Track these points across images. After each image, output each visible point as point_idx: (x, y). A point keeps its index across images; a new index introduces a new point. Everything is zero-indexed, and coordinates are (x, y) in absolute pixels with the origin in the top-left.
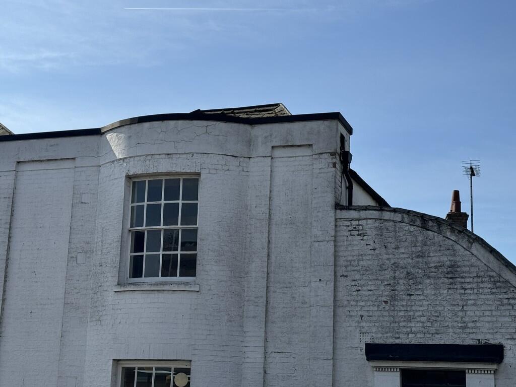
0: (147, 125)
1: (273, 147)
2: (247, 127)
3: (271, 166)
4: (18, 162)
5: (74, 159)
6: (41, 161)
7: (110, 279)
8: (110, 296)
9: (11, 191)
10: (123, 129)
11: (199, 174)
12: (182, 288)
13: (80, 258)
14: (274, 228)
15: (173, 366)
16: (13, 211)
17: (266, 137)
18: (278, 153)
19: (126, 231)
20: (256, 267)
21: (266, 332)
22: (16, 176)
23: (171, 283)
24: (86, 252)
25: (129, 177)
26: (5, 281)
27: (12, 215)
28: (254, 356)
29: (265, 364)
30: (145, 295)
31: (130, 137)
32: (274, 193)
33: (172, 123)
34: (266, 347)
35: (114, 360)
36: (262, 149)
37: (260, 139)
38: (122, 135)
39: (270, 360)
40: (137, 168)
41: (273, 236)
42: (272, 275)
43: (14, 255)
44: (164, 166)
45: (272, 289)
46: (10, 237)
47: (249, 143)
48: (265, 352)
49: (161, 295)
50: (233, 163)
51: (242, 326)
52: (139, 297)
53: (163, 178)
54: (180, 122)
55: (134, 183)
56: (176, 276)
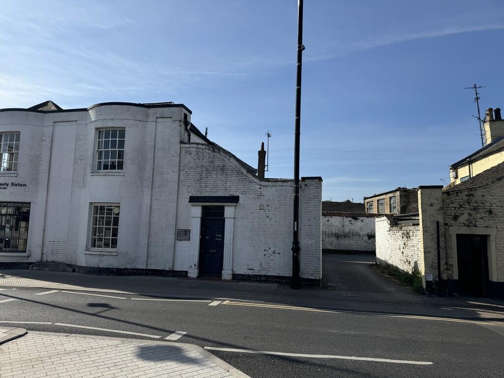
0: (104, 107)
1: (157, 118)
2: (146, 109)
3: (156, 126)
4: (55, 122)
5: (76, 121)
6: (63, 122)
7: (89, 170)
8: (89, 177)
9: (51, 134)
10: (94, 108)
11: (125, 128)
12: (116, 174)
13: (79, 162)
14: (156, 151)
15: (113, 205)
16: (52, 142)
17: (154, 113)
18: (159, 120)
19: (95, 151)
20: (149, 167)
21: (152, 192)
22: (54, 128)
23: (112, 172)
24: (81, 160)
25: (97, 129)
26: (49, 171)
27: (52, 144)
28: (147, 201)
29: (151, 204)
30: (102, 177)
31: (97, 112)
32: (157, 136)
33: (114, 106)
34: (151, 198)
35: (90, 203)
36: (152, 119)
37: (151, 114)
38: (94, 111)
39: (153, 203)
40: (100, 125)
41: (156, 154)
42: (155, 169)
43: (53, 160)
44: (110, 124)
45: (155, 175)
46: (51, 153)
47: (147, 116)
48: (151, 200)
49: (108, 177)
50: (140, 124)
51: (142, 190)
52: (99, 177)
53: (111, 129)
54: (117, 106)
55: (100, 131)
56: (115, 169)
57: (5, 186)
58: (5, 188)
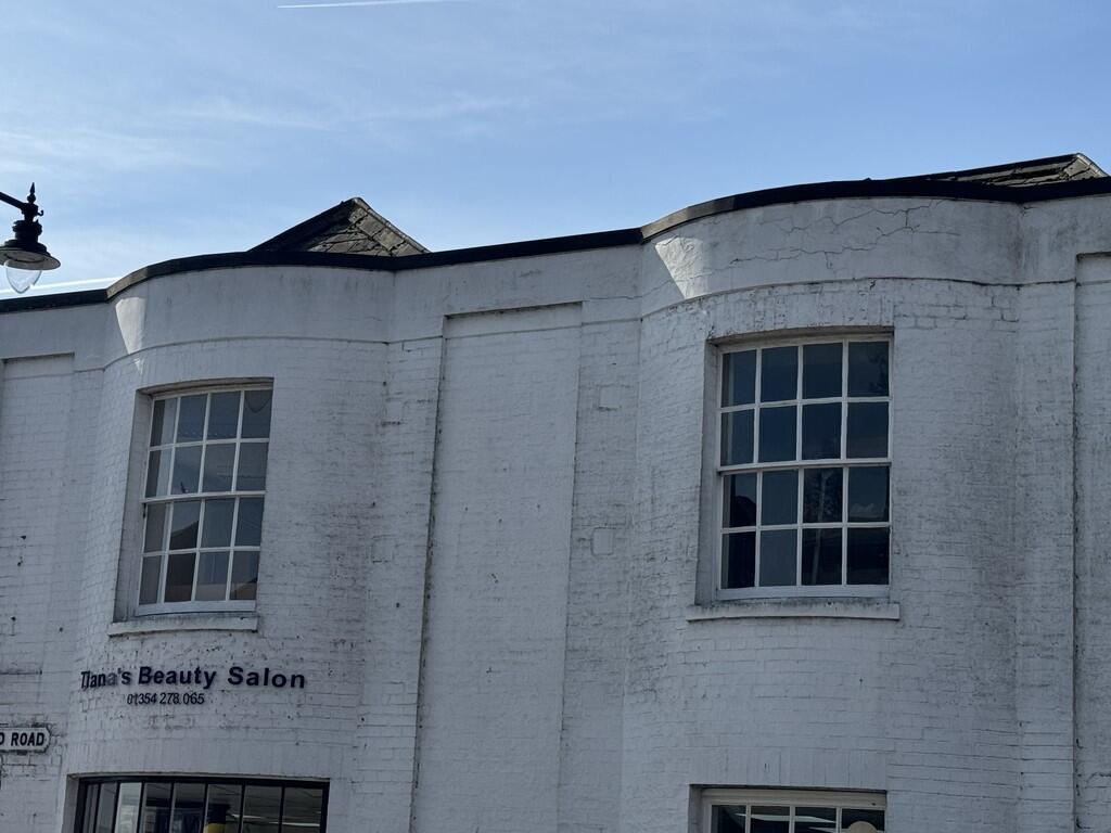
0: (756, 214)
1: (1079, 258)
2: (1011, 209)
3: (1077, 306)
4: (449, 317)
5: (578, 304)
6: (502, 312)
7: (676, 590)
8: (678, 633)
9: (434, 385)
10: (698, 227)
11: (890, 331)
12: (856, 611)
13: (601, 541)
14: (1087, 462)
15: (839, 804)
16: (438, 432)
17: (1060, 234)
18: (1093, 271)
19: (711, 474)
20: (1045, 561)
21: (1075, 725)
22: (445, 351)
23: (829, 601)
24: (614, 527)
25: (714, 344)
26: (427, 597)
27: (437, 442)
28: (1048, 782)
29: (1076, 805)
30: (764, 630)
31: (715, 245)
32: (1086, 373)
33: (819, 207)
34: (1076, 763)
35: (692, 786)
36: (1051, 265)
37: (1044, 239)
38: (695, 242)
39: (1089, 795)
40: (736, 320)
41: (1087, 483)
42: (1086, 580)
43: (446, 534)
44: (802, 313)
45: (1087, 614)
46: (433, 494)
47: (1017, 249)
48: (1077, 775)
49: (805, 630)
50: (976, 300)
51: (1012, 708)
52: (747, 631)
53: (800, 343)
54: (840, 205)
55: (727, 357)
56: (839, 582)
57: (199, 689)
58: (195, 700)
